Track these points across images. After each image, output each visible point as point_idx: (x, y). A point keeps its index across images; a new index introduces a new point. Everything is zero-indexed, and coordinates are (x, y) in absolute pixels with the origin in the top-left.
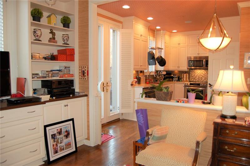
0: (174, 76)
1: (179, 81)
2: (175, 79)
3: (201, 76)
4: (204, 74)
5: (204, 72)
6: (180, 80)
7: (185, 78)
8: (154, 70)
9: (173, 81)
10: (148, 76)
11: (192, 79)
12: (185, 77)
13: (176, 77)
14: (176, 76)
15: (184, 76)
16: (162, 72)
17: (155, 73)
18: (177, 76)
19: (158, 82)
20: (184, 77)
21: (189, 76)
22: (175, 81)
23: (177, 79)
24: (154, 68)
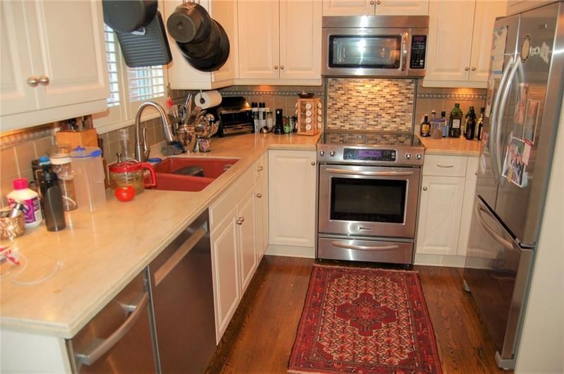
0: (255, 110)
1: (283, 132)
2: (263, 123)
3: (377, 109)
4: (388, 96)
5: (387, 90)
6: (287, 129)
7: (308, 120)
8: (162, 89)
9: (253, 132)
10: (125, 136)
11: (338, 122)
12: (308, 113)
13: (264, 113)
14: (262, 110)
15: (304, 111)
16: (205, 95)
17: (171, 104)
18: (267, 109)
19: (189, 155)
20: (304, 116)
21: (325, 108)
22: (261, 131)
23: (271, 122)
24: (161, 81)
